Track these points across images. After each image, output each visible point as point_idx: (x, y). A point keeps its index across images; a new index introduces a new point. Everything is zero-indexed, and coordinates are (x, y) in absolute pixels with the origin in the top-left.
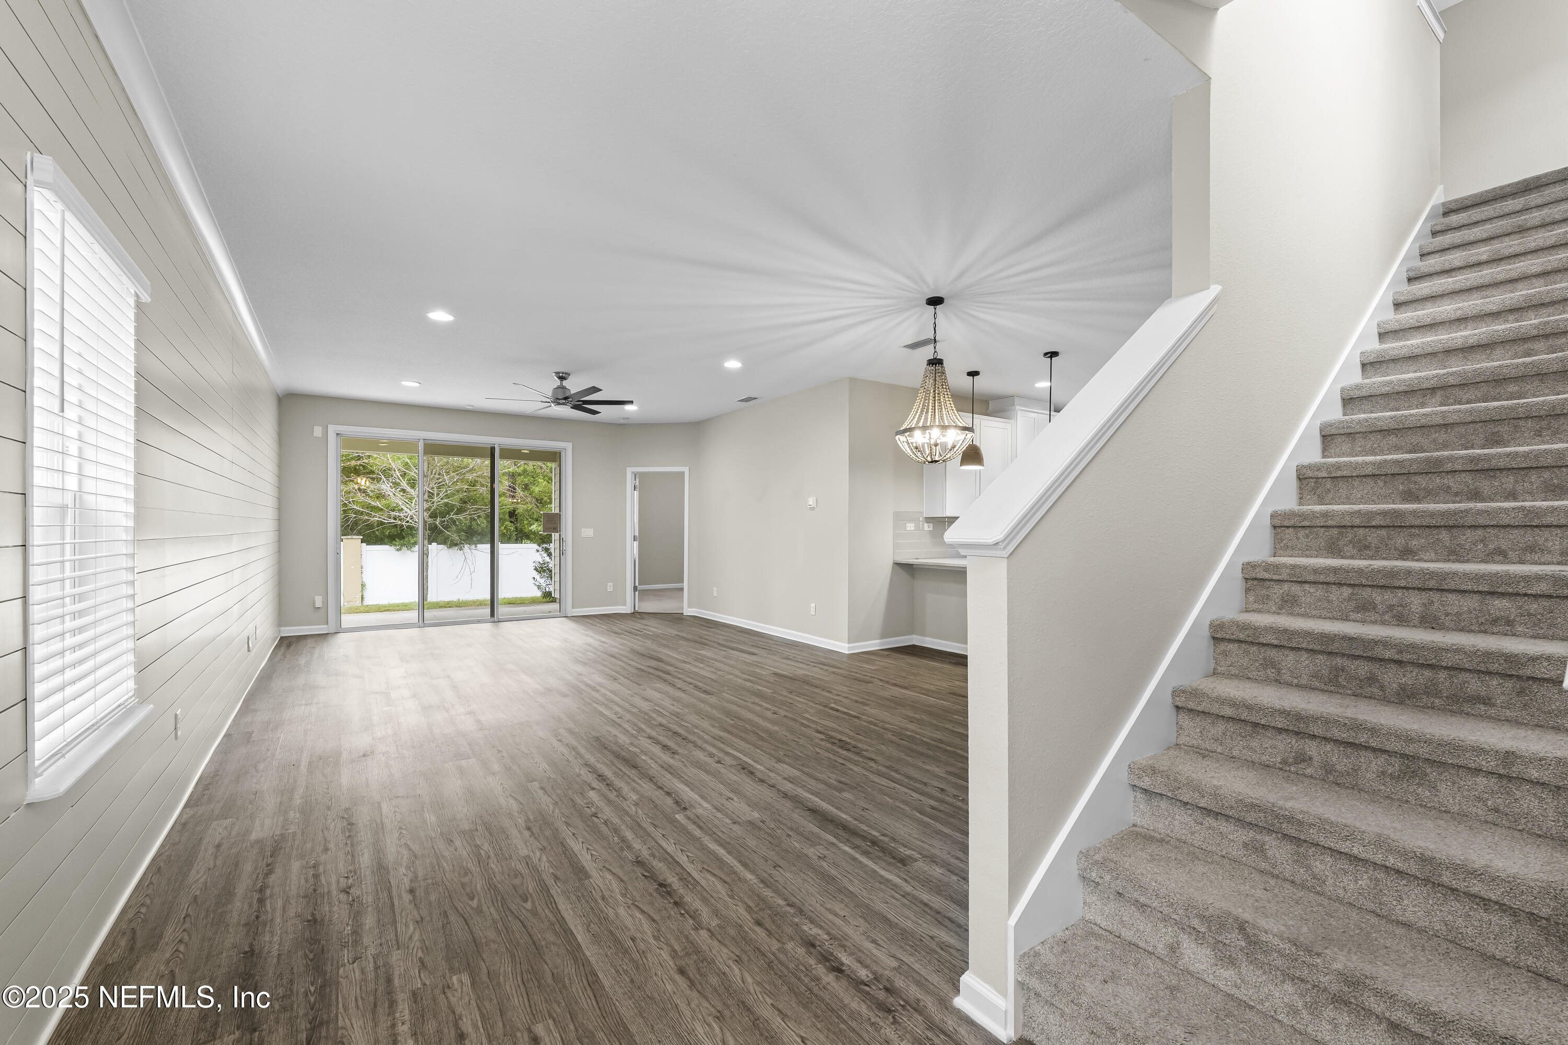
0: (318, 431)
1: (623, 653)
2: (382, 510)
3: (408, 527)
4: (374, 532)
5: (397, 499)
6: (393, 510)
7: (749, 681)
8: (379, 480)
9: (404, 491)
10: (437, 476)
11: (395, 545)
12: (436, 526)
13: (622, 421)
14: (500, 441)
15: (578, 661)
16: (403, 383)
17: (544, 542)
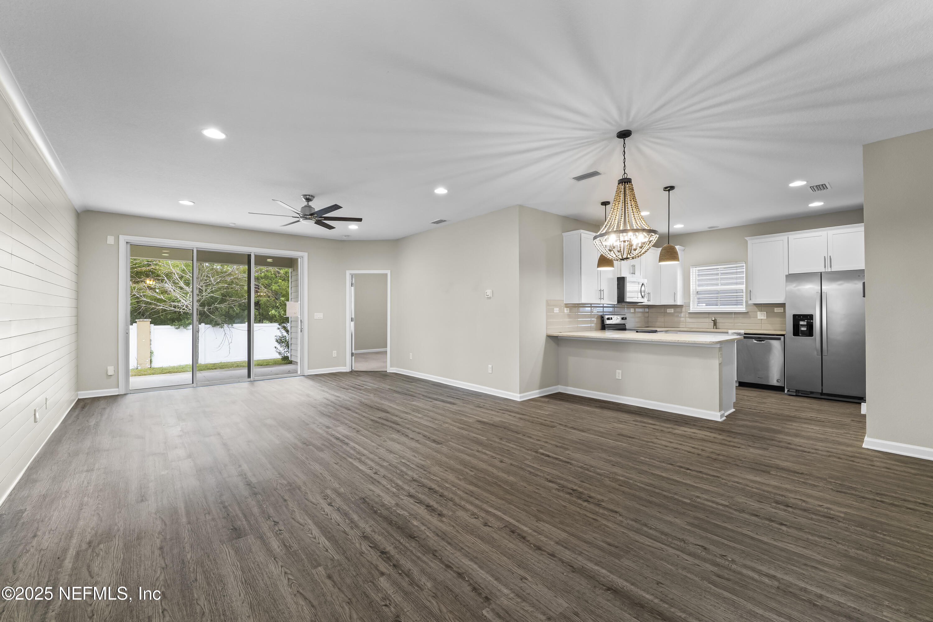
0: (111, 240)
1: (355, 405)
2: (165, 301)
3: (184, 313)
4: (159, 317)
5: (177, 294)
6: (174, 302)
7: (463, 429)
8: (162, 281)
9: (181, 288)
10: (205, 278)
11: (175, 325)
12: (204, 312)
13: (345, 238)
14: (254, 250)
15: (323, 414)
16: (181, 202)
17: (283, 322)
